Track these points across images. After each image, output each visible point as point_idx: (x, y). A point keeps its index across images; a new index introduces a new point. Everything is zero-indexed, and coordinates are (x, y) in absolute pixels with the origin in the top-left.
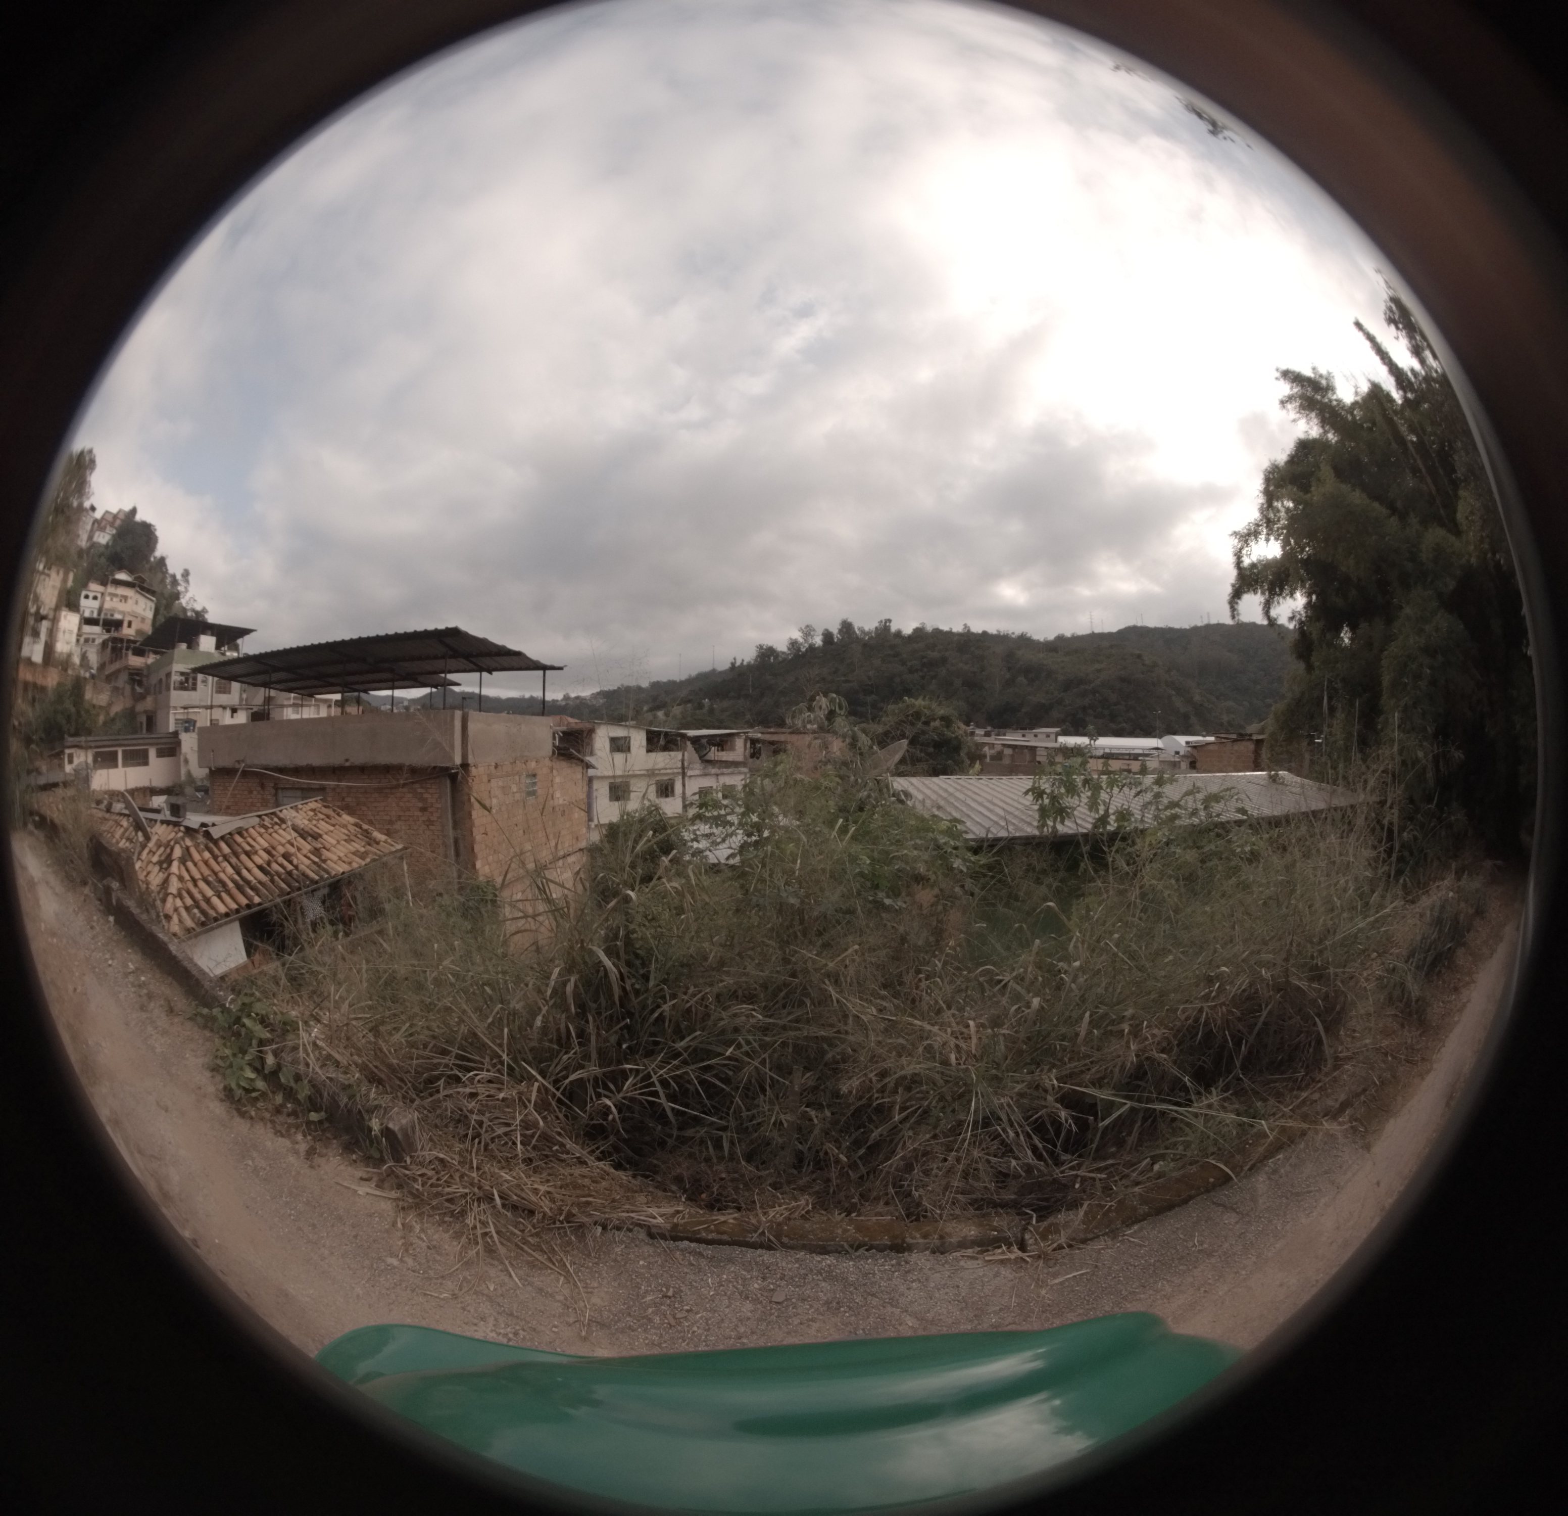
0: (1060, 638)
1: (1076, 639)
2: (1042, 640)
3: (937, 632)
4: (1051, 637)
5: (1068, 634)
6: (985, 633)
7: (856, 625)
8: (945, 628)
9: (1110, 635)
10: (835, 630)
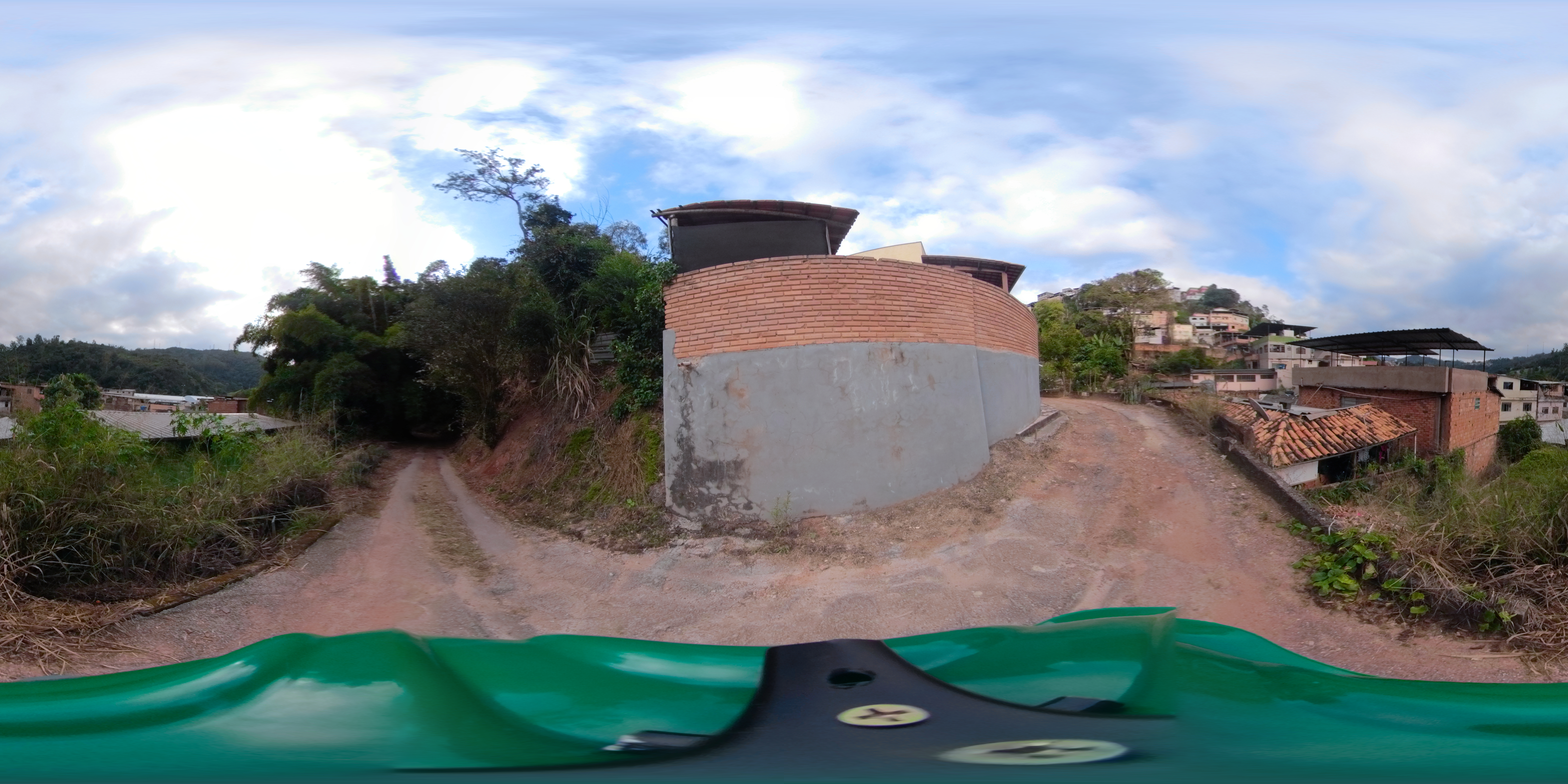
0: (139, 350)
1: (146, 351)
2: (129, 350)
3: (80, 343)
4: (134, 349)
5: (142, 348)
6: (103, 345)
7: (43, 338)
8: (84, 341)
9: (163, 350)
10: (33, 340)
